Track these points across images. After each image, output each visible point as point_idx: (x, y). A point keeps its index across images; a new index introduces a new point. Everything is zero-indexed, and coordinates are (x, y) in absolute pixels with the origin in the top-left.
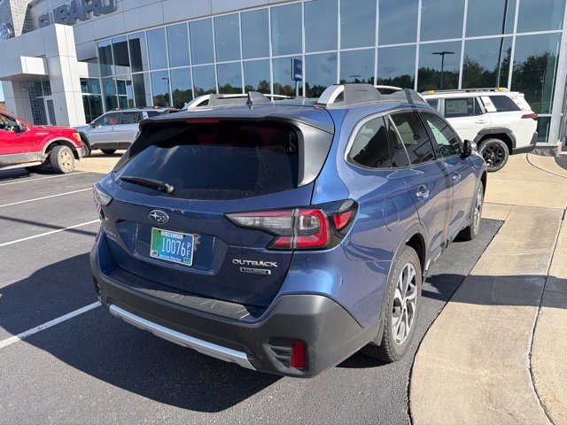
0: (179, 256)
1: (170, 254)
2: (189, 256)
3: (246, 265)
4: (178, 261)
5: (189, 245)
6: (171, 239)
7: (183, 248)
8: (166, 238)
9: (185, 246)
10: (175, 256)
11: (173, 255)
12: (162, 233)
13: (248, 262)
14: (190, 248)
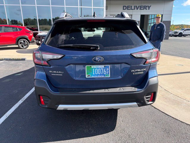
0: (103, 74)
1: (98, 75)
2: (108, 74)
3: (136, 72)
4: (103, 76)
5: (107, 69)
6: (98, 69)
7: (104, 71)
8: (95, 69)
9: (106, 70)
10: (101, 75)
11: (99, 75)
12: (92, 67)
13: (137, 70)
14: (108, 71)
